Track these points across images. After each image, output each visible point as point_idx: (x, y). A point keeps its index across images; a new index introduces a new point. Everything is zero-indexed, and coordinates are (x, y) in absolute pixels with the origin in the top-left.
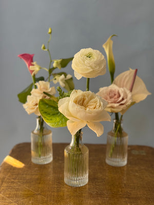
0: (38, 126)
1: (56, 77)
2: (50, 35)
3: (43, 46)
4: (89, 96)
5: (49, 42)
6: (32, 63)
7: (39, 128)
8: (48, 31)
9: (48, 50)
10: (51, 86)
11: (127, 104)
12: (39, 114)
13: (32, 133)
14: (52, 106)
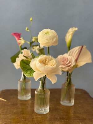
1: (34, 47)
2: (31, 22)
3: (27, 28)
5: (30, 26)
6: (20, 38)
7: (23, 78)
8: (30, 19)
9: (30, 31)
13: (19, 81)
14: (28, 64)
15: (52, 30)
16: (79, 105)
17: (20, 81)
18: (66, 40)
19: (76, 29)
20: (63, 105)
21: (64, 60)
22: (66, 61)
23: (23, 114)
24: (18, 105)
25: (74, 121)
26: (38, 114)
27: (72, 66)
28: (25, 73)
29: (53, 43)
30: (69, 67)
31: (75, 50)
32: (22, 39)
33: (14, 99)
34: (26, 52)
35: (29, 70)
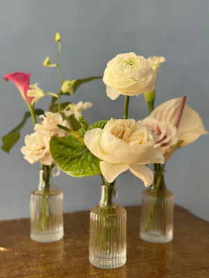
1: (70, 106)
2: (59, 44)
3: (47, 59)
4: (132, 127)
5: (58, 54)
6: (31, 86)
7: (44, 186)
9: (58, 65)
11: (171, 144)
12: (49, 163)
13: (33, 193)
14: (69, 147)
17: (39, 195)
19: (162, 59)
22: (155, 133)
31: (165, 107)
32: (38, 88)
33: (22, 243)
34: (52, 118)
35: (75, 161)
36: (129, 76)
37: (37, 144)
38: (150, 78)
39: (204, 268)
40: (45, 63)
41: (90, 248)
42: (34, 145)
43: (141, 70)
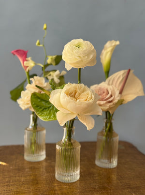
0: (32, 123)
1: (51, 73)
2: (46, 31)
3: (38, 41)
4: (82, 89)
5: (44, 38)
6: (27, 59)
7: (33, 125)
9: (44, 45)
10: (46, 82)
13: (26, 129)
14: (44, 100)
15: (86, 42)
16: (126, 166)
17: (29, 130)
18: (102, 61)
19: (118, 43)
20: (100, 168)
21: (102, 92)
22: (105, 94)
23: (37, 183)
24: (27, 170)
25: (122, 192)
26: (63, 183)
27: (116, 101)
28: (40, 114)
29: (89, 63)
30: (111, 104)
32: (31, 60)
33: (18, 161)
34: (39, 80)
35: (47, 110)
36: (77, 55)
37: (28, 97)
38: (91, 56)
39: (131, 188)
40: (37, 44)
41: (56, 168)
42: (26, 98)
43: (85, 51)
